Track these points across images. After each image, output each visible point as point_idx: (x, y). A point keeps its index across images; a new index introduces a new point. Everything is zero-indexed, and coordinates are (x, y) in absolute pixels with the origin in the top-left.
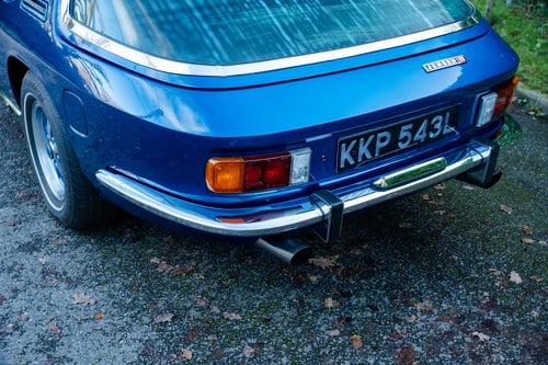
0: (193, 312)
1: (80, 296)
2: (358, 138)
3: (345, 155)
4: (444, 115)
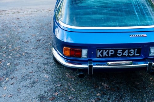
0: (66, 86)
1: (46, 76)
2: (103, 50)
3: (99, 54)
4: (134, 50)
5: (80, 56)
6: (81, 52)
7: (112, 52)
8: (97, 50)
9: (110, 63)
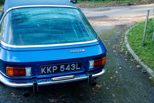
3: (43, 71)
4: (75, 64)
5: (24, 74)
6: (25, 70)
7: (55, 68)
8: (41, 67)
9: (54, 79)
